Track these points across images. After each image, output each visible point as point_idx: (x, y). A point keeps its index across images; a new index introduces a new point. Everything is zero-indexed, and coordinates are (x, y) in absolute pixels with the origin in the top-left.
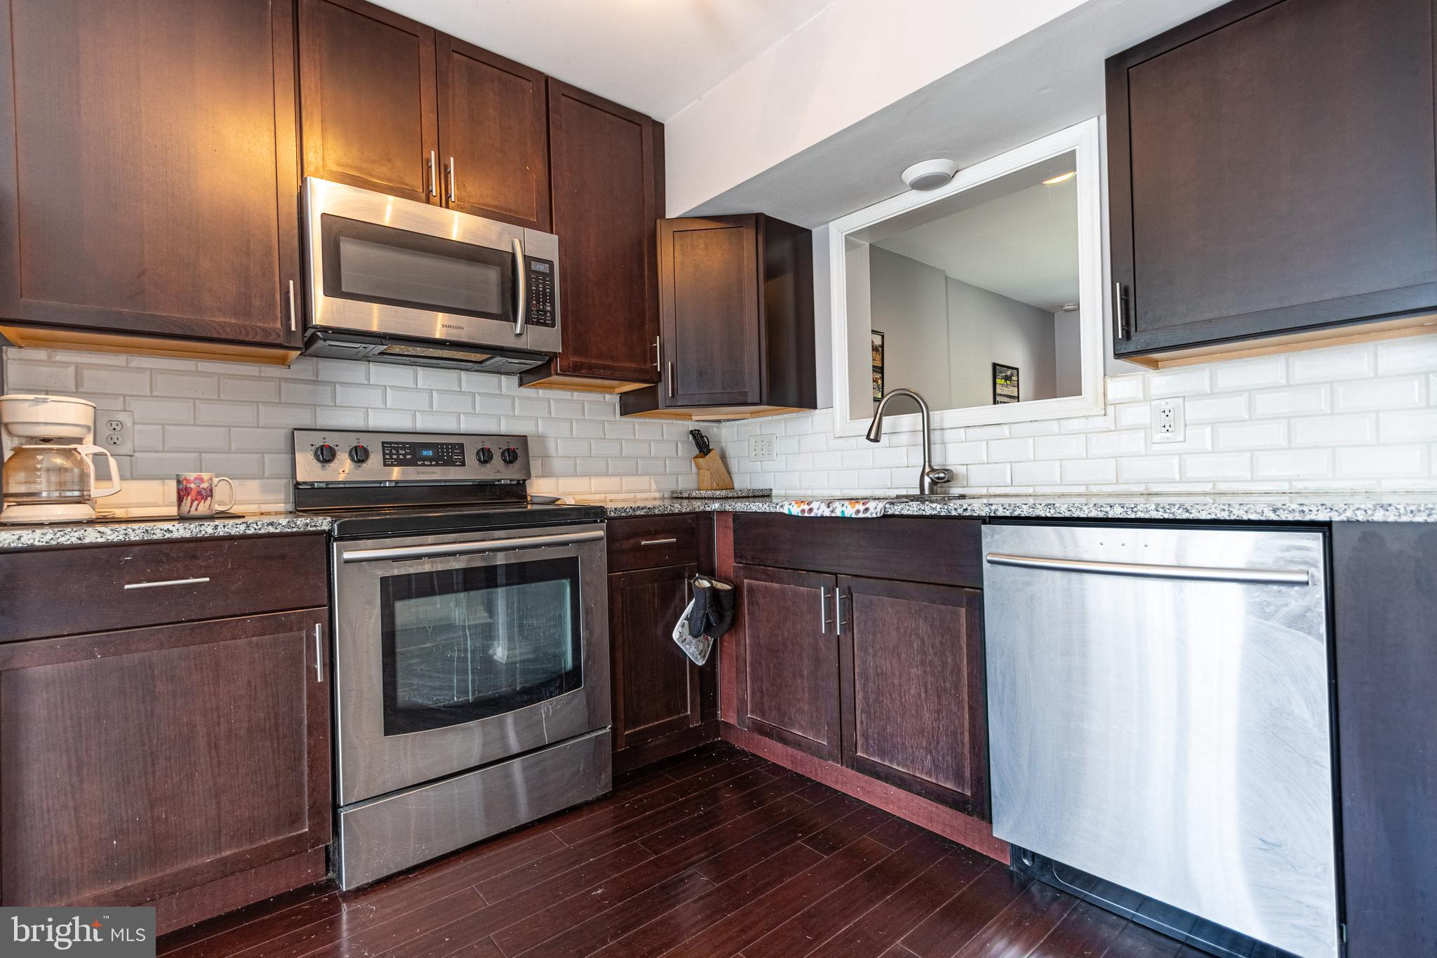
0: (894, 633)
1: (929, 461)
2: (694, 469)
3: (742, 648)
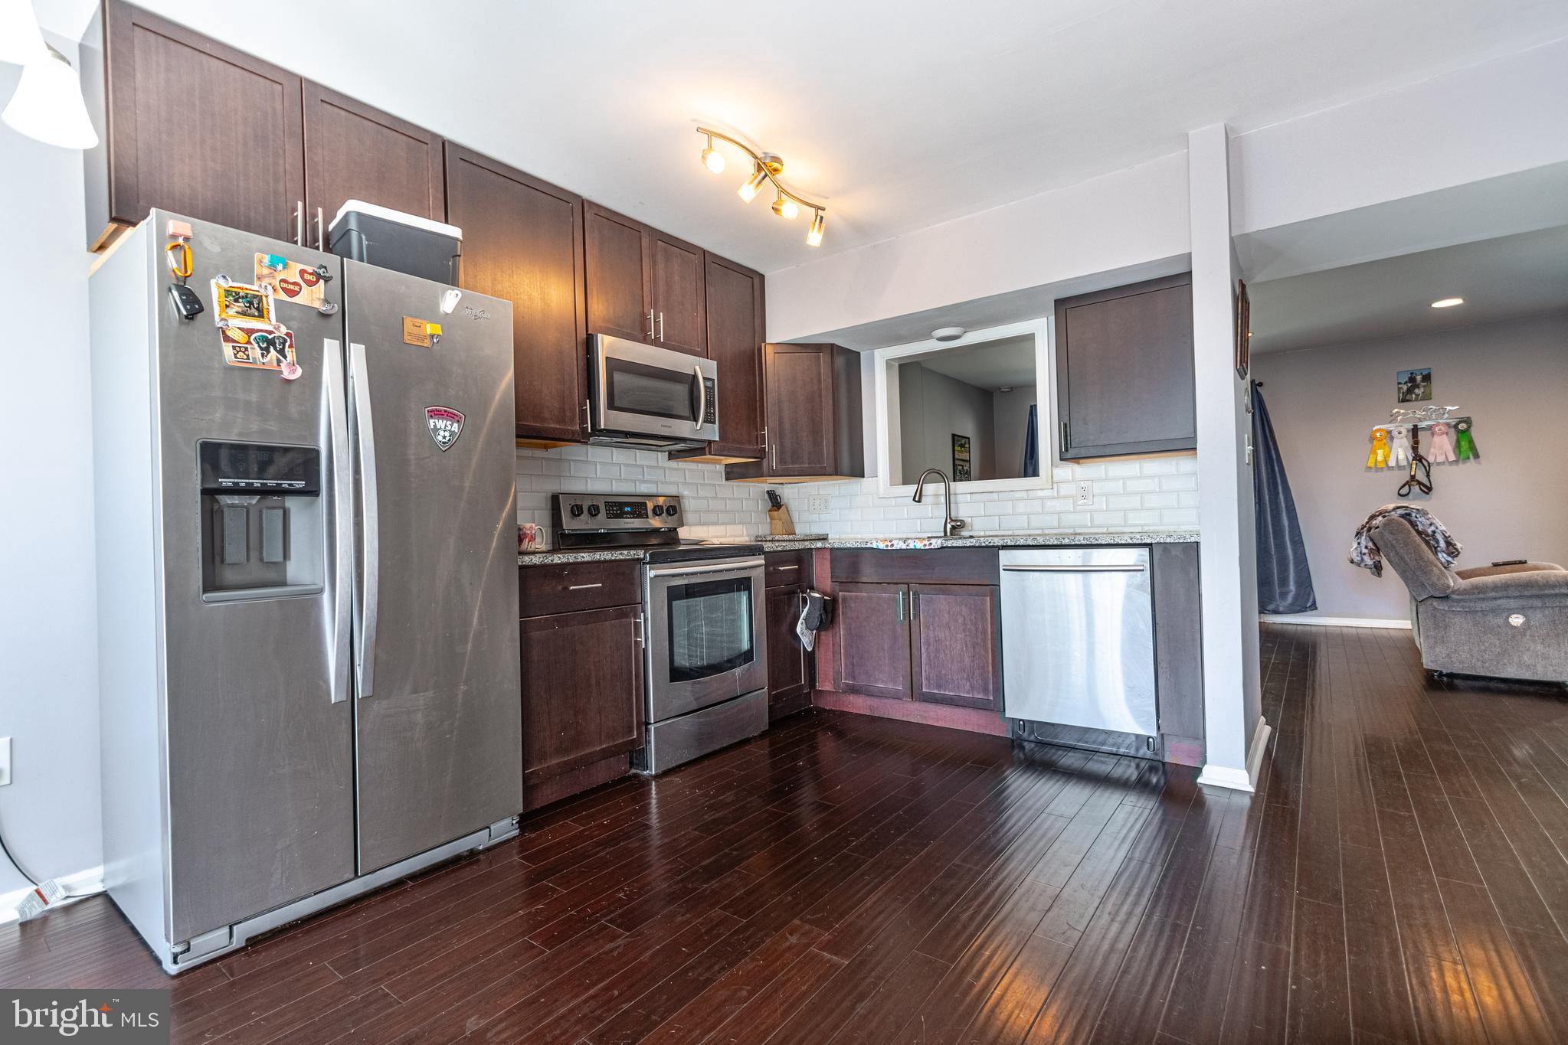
0: (946, 615)
1: (950, 515)
2: (769, 520)
3: (838, 638)
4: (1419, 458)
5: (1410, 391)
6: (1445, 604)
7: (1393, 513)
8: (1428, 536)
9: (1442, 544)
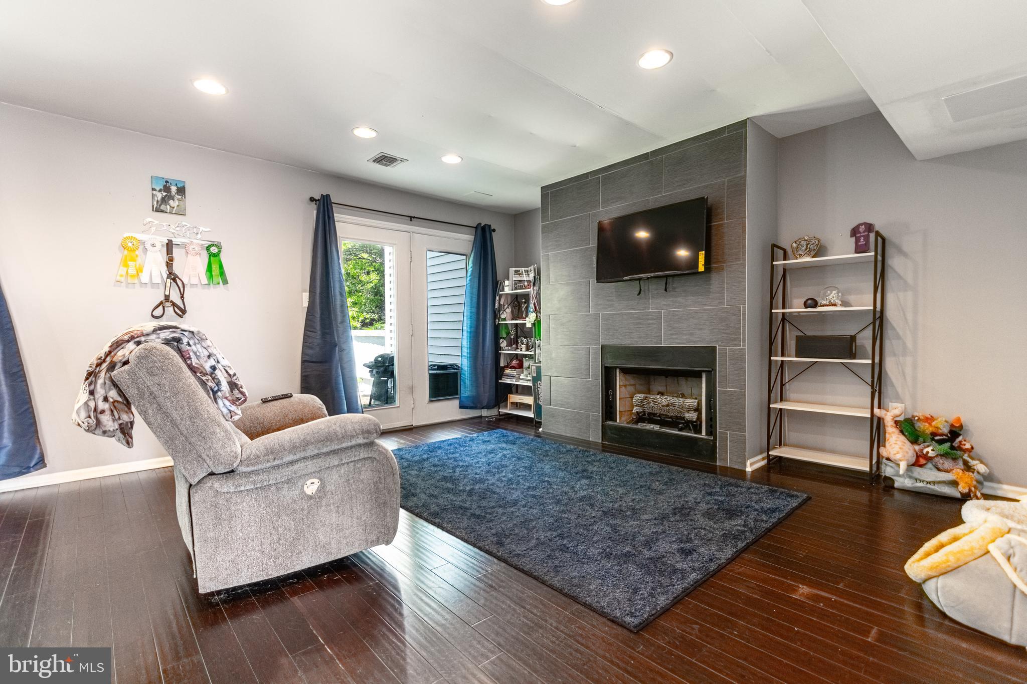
4: (173, 277)
5: (164, 200)
6: (231, 482)
7: (153, 337)
8: (205, 374)
9: (225, 387)
